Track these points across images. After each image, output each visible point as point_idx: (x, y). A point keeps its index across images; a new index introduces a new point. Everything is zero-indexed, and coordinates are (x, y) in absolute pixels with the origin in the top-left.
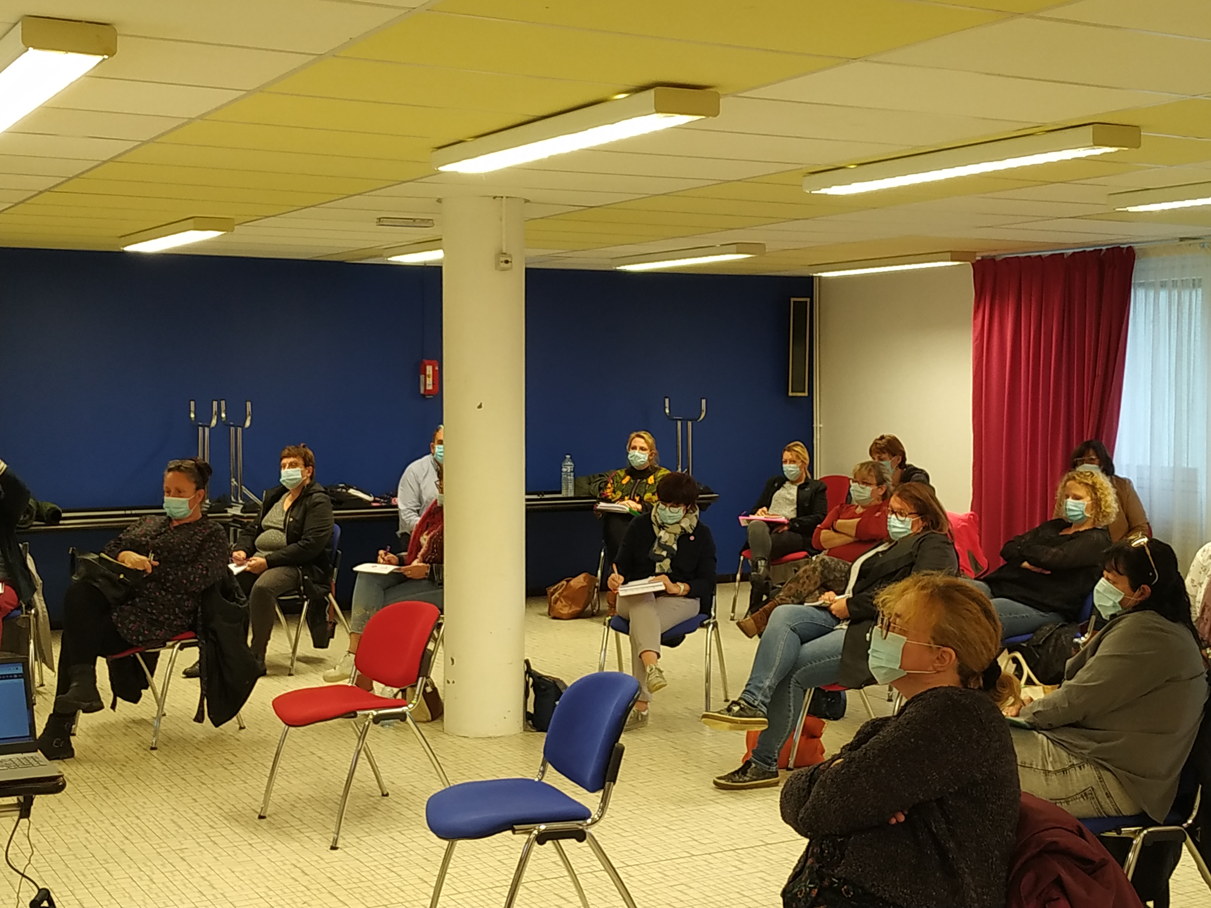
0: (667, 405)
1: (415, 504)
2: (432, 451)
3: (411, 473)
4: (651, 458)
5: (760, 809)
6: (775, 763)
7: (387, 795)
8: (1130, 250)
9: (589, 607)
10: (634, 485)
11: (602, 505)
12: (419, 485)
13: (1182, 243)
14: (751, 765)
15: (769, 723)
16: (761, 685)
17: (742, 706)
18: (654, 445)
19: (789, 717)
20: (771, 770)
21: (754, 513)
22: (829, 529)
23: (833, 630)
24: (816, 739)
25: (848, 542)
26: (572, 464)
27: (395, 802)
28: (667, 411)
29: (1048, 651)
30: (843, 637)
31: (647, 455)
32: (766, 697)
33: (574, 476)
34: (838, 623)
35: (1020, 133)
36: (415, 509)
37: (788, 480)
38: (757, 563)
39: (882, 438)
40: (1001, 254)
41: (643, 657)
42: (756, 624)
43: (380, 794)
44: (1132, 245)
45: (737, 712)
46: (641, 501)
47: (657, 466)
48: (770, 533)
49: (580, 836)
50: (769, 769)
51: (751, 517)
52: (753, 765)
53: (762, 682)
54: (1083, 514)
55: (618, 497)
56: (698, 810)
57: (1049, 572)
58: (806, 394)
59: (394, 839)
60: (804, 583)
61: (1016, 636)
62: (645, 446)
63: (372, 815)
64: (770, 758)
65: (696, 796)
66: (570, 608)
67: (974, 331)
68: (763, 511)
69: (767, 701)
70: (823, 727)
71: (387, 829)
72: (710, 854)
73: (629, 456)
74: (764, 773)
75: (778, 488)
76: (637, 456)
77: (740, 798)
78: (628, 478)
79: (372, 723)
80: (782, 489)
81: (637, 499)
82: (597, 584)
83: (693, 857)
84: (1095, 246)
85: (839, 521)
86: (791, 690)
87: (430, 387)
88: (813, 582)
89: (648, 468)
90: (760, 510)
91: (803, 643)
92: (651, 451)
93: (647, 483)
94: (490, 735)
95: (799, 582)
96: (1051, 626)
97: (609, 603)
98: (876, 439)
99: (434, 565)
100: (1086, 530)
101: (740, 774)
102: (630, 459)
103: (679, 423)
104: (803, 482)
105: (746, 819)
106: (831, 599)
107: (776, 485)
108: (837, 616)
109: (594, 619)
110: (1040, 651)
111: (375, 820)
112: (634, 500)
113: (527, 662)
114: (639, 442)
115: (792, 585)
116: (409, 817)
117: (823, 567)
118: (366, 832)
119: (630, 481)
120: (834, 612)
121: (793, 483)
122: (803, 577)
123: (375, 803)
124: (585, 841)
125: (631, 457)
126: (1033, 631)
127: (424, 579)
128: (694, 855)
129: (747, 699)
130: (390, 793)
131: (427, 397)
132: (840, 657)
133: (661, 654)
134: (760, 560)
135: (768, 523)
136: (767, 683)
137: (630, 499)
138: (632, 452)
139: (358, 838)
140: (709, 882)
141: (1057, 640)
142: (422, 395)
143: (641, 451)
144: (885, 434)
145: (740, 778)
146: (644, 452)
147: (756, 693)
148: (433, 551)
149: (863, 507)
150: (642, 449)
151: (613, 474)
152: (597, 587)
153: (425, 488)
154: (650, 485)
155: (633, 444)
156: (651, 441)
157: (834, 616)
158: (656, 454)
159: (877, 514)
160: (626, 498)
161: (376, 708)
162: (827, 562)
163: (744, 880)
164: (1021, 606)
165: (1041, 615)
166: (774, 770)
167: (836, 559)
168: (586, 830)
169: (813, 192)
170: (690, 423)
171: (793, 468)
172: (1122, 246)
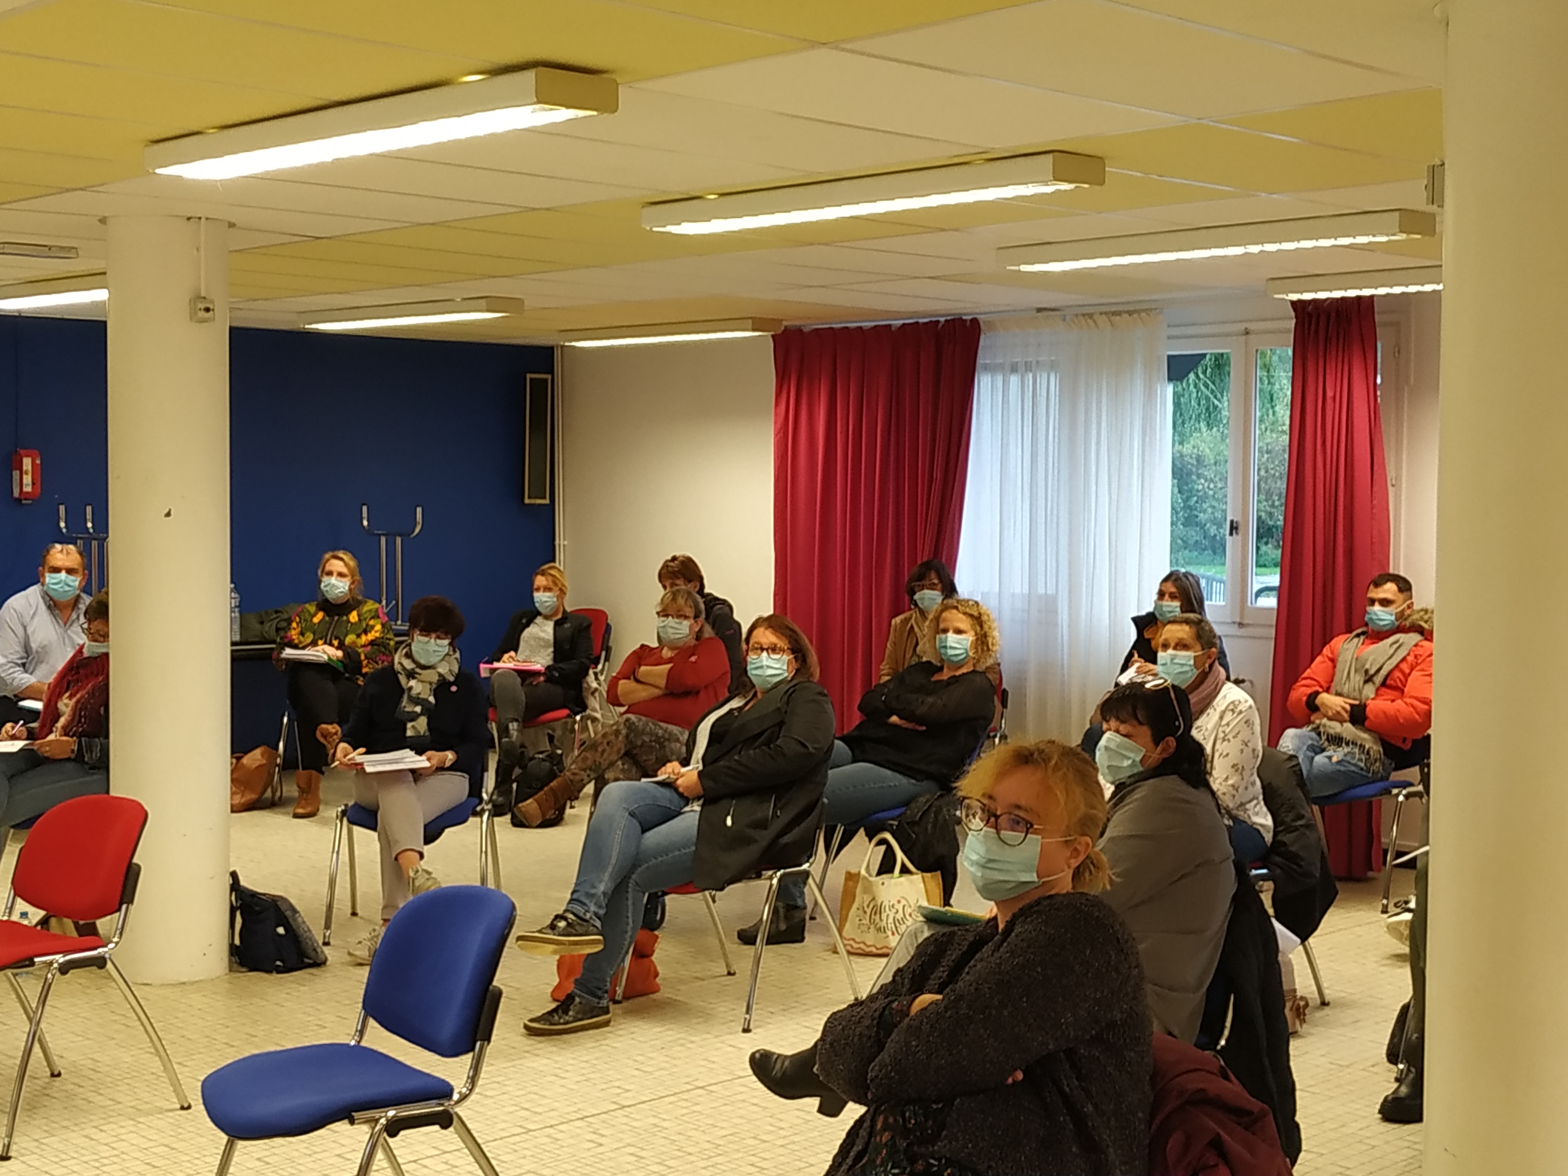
0: (365, 514)
1: (19, 656)
2: (41, 580)
3: (12, 611)
4: (352, 587)
5: (597, 1059)
6: (606, 995)
7: (59, 1075)
8: (975, 322)
9: (268, 794)
10: (331, 624)
11: (288, 652)
12: (25, 628)
13: (1039, 314)
14: (574, 1000)
15: (605, 942)
16: (593, 891)
17: (570, 921)
18: (357, 570)
19: (626, 932)
20: (601, 1005)
21: (498, 660)
22: (629, 678)
23: (680, 813)
24: (645, 960)
25: (655, 695)
26: (237, 595)
27: (74, 1084)
28: (365, 523)
29: (927, 829)
30: (697, 822)
31: (348, 583)
32: (600, 907)
33: (240, 612)
34: (687, 805)
35: (956, 160)
36: (20, 662)
37: (539, 614)
38: (507, 727)
39: (674, 559)
40: (810, 325)
41: (401, 860)
42: (540, 808)
43: (49, 1074)
44: (978, 316)
45: (564, 929)
46: (341, 646)
47: (360, 598)
48: (522, 685)
49: (445, 1120)
50: (599, 1003)
51: (496, 665)
52: (577, 1000)
53: (595, 888)
54: (967, 652)
55: (309, 640)
56: (513, 1066)
57: (924, 728)
58: (547, 501)
59: (92, 1139)
60: (603, 751)
61: (883, 811)
62: (345, 570)
63: (45, 1106)
64: (600, 989)
65: (505, 1047)
66: (243, 796)
67: (776, 423)
68: (511, 657)
69: (602, 912)
70: (656, 941)
71: (76, 1125)
72: (551, 1126)
73: (322, 585)
74: (593, 1009)
75: (527, 625)
76: (334, 585)
77: (564, 1046)
78: (320, 615)
79: (58, 974)
80: (532, 626)
81: (336, 643)
82: (278, 761)
83: (531, 1133)
84: (930, 316)
85: (643, 668)
86: (630, 895)
87: (28, 489)
88: (615, 749)
89: (348, 601)
90: (506, 656)
91: (644, 831)
92: (352, 577)
93: (348, 621)
94: (184, 980)
95: (596, 750)
96: (928, 796)
97: (299, 787)
98: (667, 561)
99: (83, 739)
100: (963, 674)
101: (560, 1012)
102: (324, 589)
103: (383, 540)
104: (560, 616)
105: (583, 1075)
106: (676, 771)
107: (524, 621)
108: (685, 794)
109: (277, 810)
110: (916, 829)
111: (52, 1112)
112: (331, 644)
113: (234, 875)
114: (336, 565)
115: (588, 754)
116: (101, 1104)
117: (628, 728)
118: (45, 1131)
119: (324, 617)
120: (681, 790)
121: (547, 618)
122: (601, 743)
123: (45, 1088)
124: (451, 1129)
125: (325, 586)
126: (907, 803)
127: (69, 759)
128: (531, 1131)
129: (575, 911)
130: (62, 1071)
131: (24, 502)
132: (693, 848)
133: (425, 854)
134: (512, 722)
135: (519, 672)
136: (602, 888)
137: (325, 643)
138: (326, 580)
139: (36, 1140)
140: (565, 1166)
141: (937, 814)
142: (16, 499)
143: (339, 578)
144: (678, 554)
145: (560, 1018)
146: (343, 579)
147: (587, 901)
148: (80, 721)
149: (671, 649)
150: (341, 575)
151: (300, 609)
152: (278, 765)
153: (34, 632)
154: (352, 624)
155: (328, 568)
156: (352, 563)
157: (681, 795)
158: (359, 582)
159: (693, 659)
160: (320, 642)
161: (65, 952)
162: (634, 723)
163: (610, 1159)
164: (888, 772)
165: (914, 784)
166: (605, 1005)
167: (643, 718)
168: (451, 1111)
169: (655, 229)
170: (399, 540)
171: (549, 597)
172: (964, 317)
